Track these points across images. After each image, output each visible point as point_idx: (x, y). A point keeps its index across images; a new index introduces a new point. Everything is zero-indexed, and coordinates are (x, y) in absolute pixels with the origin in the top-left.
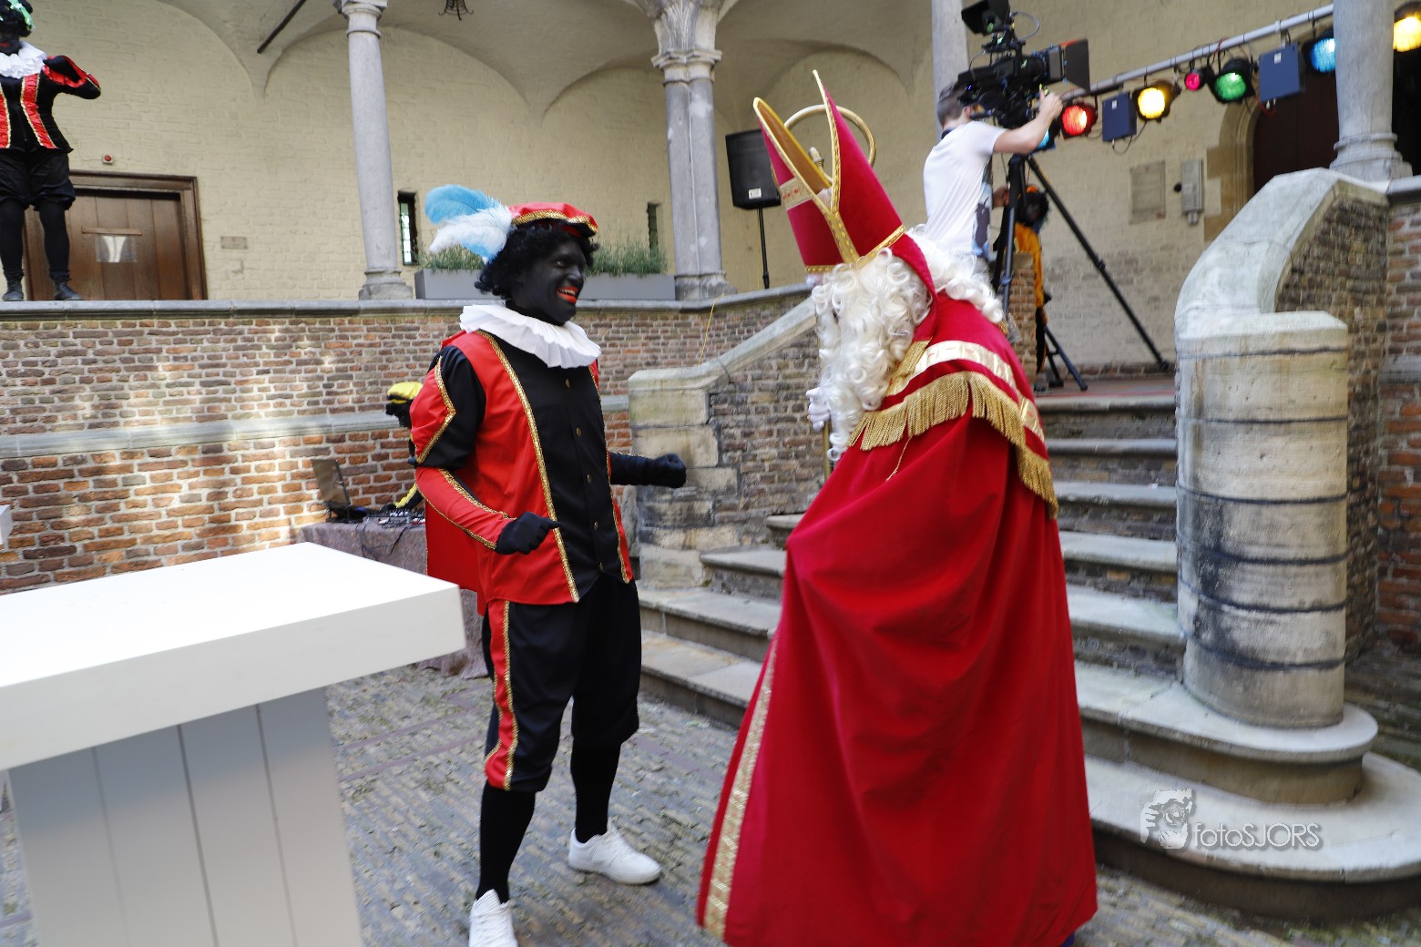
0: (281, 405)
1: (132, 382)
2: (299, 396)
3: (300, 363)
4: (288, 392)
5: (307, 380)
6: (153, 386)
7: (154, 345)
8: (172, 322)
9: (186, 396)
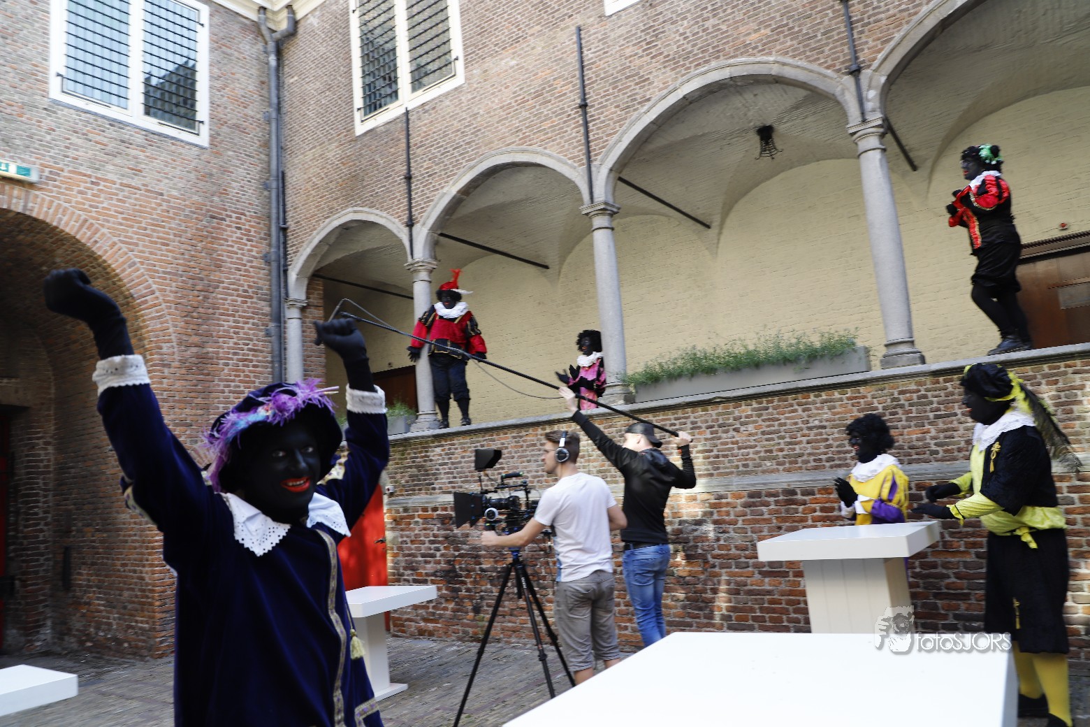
7: (1078, 383)
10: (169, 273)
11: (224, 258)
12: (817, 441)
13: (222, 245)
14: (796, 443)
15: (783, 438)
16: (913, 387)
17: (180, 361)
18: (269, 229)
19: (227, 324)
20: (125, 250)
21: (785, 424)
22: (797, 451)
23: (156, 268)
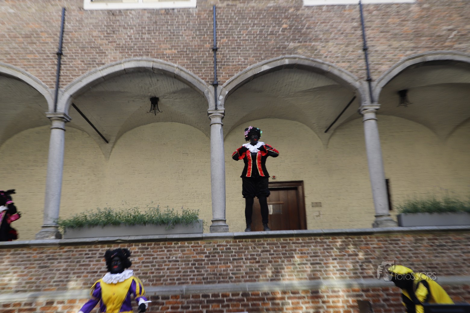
0: (342, 274)
1: (286, 263)
2: (349, 270)
3: (350, 255)
4: (345, 268)
5: (352, 263)
6: (294, 264)
7: (294, 248)
8: (300, 239)
9: (305, 269)
12: (173, 269)
14: (161, 269)
15: (155, 266)
16: (224, 243)
21: (156, 258)
22: (161, 274)
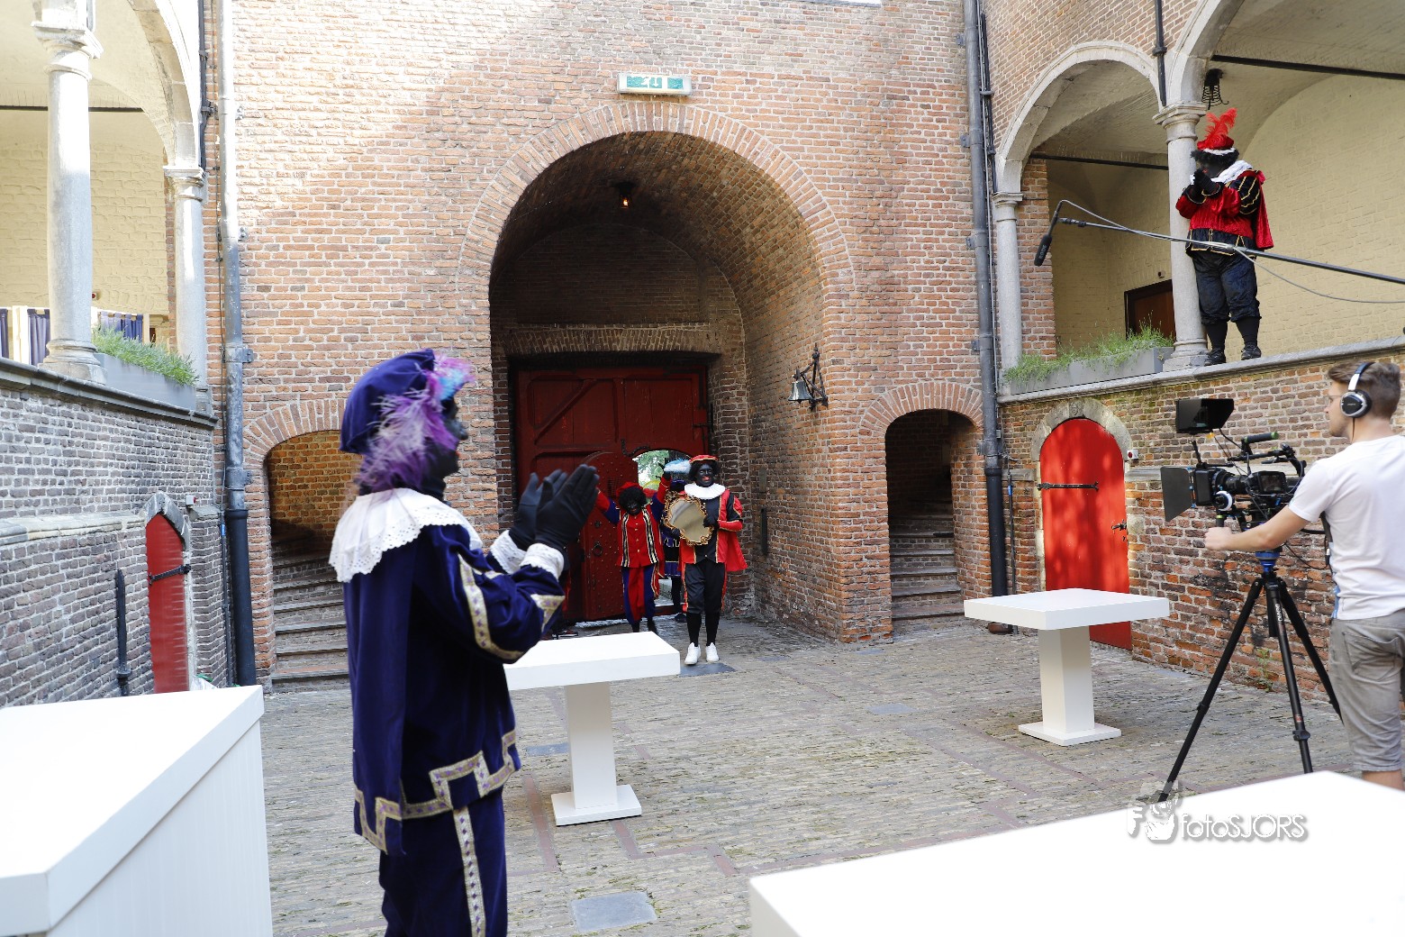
10: (841, 180)
11: (909, 150)
13: (906, 133)
17: (860, 290)
18: (967, 102)
19: (916, 236)
20: (788, 157)
23: (827, 175)
